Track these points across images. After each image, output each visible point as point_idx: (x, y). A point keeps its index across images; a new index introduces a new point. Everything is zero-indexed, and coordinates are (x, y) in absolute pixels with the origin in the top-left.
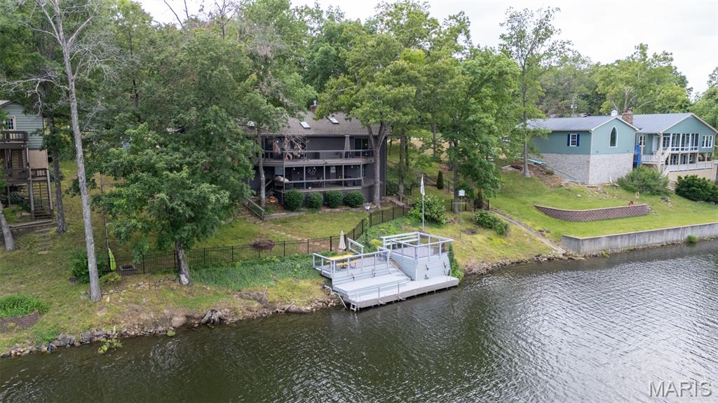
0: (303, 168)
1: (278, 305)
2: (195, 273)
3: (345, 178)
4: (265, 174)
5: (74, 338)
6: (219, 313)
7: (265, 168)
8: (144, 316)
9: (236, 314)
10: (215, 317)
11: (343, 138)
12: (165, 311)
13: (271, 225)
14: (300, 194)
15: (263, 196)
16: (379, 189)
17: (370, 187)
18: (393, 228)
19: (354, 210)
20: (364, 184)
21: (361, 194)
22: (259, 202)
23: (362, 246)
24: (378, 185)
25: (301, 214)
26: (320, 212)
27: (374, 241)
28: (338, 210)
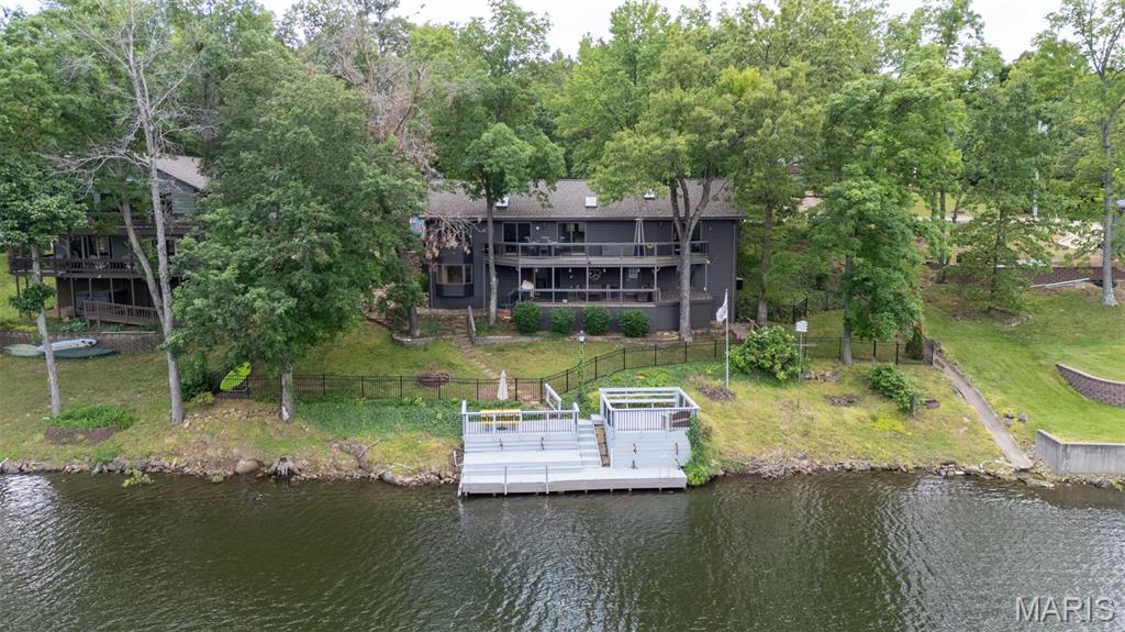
0: (585, 269)
1: (375, 468)
2: (302, 407)
3: (624, 287)
4: (497, 277)
5: (128, 463)
6: (290, 464)
7: (498, 268)
8: (210, 452)
9: (317, 469)
10: (283, 468)
11: (631, 222)
12: (235, 450)
13: (479, 352)
14: (534, 309)
15: (493, 308)
16: (688, 309)
17: (677, 306)
18: (663, 377)
19: (629, 340)
20: (659, 299)
21: (645, 315)
22: (487, 317)
23: (559, 399)
24: (686, 302)
25: (535, 339)
26: (567, 339)
27: (595, 393)
28: (599, 338)
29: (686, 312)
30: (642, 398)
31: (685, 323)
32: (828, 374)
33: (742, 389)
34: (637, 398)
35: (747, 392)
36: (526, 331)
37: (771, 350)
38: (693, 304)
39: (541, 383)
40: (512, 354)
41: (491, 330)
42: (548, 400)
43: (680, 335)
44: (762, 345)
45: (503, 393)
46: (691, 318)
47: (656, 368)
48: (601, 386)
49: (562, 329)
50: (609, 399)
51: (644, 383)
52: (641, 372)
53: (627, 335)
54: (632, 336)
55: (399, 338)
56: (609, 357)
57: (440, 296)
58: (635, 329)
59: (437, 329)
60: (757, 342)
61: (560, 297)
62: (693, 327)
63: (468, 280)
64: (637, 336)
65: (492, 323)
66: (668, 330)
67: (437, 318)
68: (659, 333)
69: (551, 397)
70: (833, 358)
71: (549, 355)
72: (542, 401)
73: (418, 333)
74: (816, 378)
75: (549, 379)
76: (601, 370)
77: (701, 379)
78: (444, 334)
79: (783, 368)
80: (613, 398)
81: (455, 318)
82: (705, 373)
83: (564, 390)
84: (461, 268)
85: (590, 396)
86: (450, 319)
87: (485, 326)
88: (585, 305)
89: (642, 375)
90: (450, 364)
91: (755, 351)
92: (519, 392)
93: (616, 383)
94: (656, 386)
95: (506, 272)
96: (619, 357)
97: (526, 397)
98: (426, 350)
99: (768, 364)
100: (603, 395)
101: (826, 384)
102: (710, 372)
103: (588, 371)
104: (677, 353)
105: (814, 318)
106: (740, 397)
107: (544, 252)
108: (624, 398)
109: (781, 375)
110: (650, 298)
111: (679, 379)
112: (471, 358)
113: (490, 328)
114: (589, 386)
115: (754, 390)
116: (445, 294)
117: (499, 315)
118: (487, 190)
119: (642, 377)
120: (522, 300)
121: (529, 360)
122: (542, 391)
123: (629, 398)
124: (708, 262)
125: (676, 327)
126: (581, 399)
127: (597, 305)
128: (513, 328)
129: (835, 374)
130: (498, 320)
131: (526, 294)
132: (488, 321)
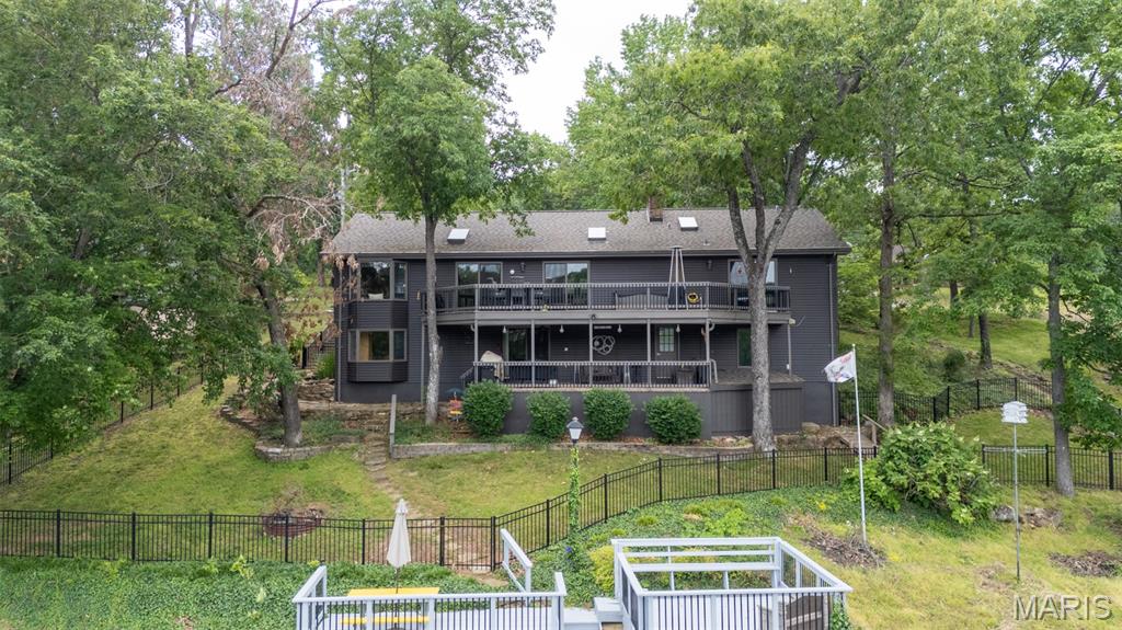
0: (587, 328)
13: (395, 470)
14: (497, 394)
15: (432, 397)
16: (766, 394)
17: (746, 392)
18: (736, 516)
19: (665, 450)
20: (714, 378)
21: (694, 404)
22: (422, 412)
23: (527, 563)
24: (762, 384)
25: (501, 447)
26: (555, 447)
27: (604, 549)
28: (611, 446)
29: (763, 400)
30: (700, 560)
31: (762, 421)
32: (1039, 512)
33: (894, 540)
34: (691, 560)
35: (905, 547)
36: (483, 433)
37: (934, 465)
38: (774, 389)
39: (494, 526)
40: (454, 474)
41: (425, 433)
42: (506, 564)
43: (753, 442)
44: (917, 456)
45: (399, 552)
46: (771, 411)
47: (721, 499)
48: (615, 535)
49: (547, 429)
50: (631, 562)
51: (702, 528)
52: (692, 505)
53: (661, 439)
54: (670, 442)
55: (264, 449)
56: (630, 476)
57: (353, 383)
58: (673, 429)
59: (334, 434)
60: (907, 450)
61: (544, 375)
62: (777, 428)
63: (399, 354)
64: (679, 441)
65: (429, 421)
66: (732, 434)
67: (341, 416)
68: (716, 439)
69: (513, 558)
70: (1035, 483)
71: (520, 474)
72: (495, 566)
73: (297, 440)
74: (1020, 520)
75: (512, 519)
76: (616, 503)
77: (807, 519)
78: (343, 441)
79: (964, 502)
80: (641, 561)
81: (370, 415)
82: (815, 510)
83: (540, 543)
84: (386, 334)
85: (594, 555)
86: (362, 417)
87: (413, 427)
88: (584, 389)
89: (697, 512)
90: (338, 494)
91: (903, 465)
92: (451, 546)
93: (646, 528)
94: (726, 534)
95: (454, 336)
96: (649, 476)
97: (463, 558)
98: (305, 467)
99: (935, 492)
100: (621, 554)
101: (1038, 532)
102: (823, 507)
103: (590, 504)
104: (753, 473)
105: (963, 419)
106: (893, 557)
107: (517, 301)
108: (665, 559)
109: (962, 514)
110: (698, 377)
111: (770, 520)
112: (379, 481)
113: (424, 430)
114: (593, 534)
115: (914, 542)
116: (359, 378)
117: (444, 409)
118: (426, 198)
119: (696, 517)
120: (480, 380)
121: (482, 484)
122: (495, 544)
123: (677, 561)
124: (793, 321)
125: (746, 428)
126: (574, 563)
127: (607, 388)
128: (462, 429)
129: (1051, 512)
130: (439, 417)
131: (486, 371)
132: (424, 420)
